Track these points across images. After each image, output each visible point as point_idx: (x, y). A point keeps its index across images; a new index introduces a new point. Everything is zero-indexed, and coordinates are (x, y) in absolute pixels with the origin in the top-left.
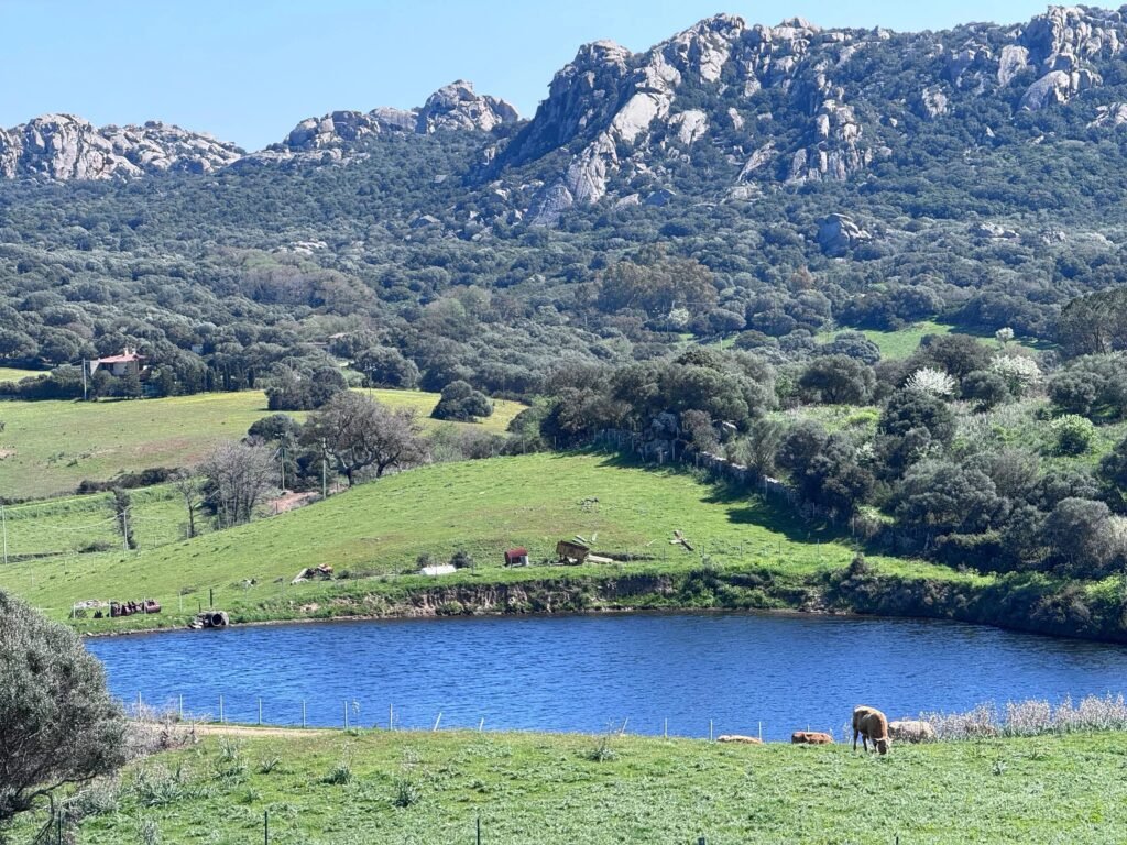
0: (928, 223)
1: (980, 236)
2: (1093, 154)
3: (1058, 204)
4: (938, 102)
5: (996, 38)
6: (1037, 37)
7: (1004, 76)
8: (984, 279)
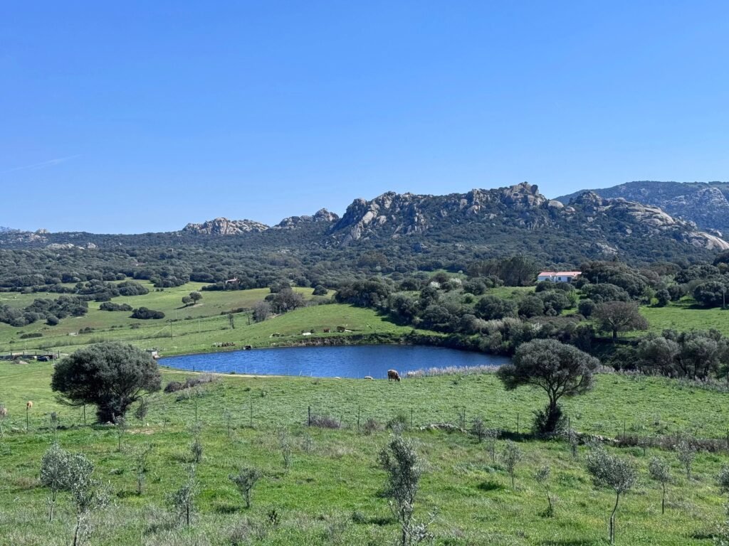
0: (442, 244)
1: (455, 247)
2: (484, 226)
3: (474, 239)
4: (445, 213)
5: (459, 197)
6: (470, 197)
7: (461, 207)
8: (456, 258)
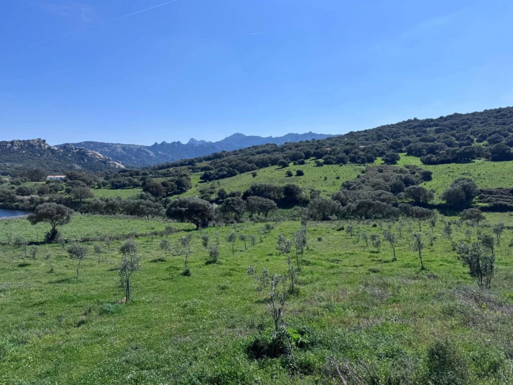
1: (5, 165)
2: (20, 156)
3: (15, 161)
5: (7, 143)
6: (12, 143)
7: (8, 147)
8: (5, 170)
